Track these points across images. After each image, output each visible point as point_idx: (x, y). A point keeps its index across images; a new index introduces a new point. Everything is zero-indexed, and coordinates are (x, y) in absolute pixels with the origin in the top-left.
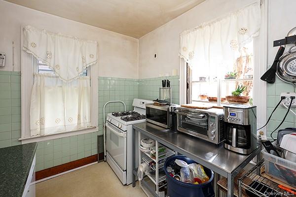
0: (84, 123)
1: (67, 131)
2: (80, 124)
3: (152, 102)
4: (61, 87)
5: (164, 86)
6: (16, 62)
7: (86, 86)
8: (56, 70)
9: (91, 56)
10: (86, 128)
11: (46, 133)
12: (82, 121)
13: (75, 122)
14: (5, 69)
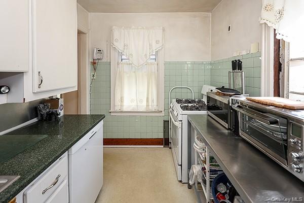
0: (152, 106)
1: (138, 111)
2: (149, 106)
3: (215, 90)
4: (135, 72)
5: (234, 68)
6: (108, 55)
7: (153, 71)
8: (130, 58)
9: (157, 42)
10: (153, 110)
11: (125, 109)
12: (150, 104)
13: (145, 103)
14: (103, 61)
